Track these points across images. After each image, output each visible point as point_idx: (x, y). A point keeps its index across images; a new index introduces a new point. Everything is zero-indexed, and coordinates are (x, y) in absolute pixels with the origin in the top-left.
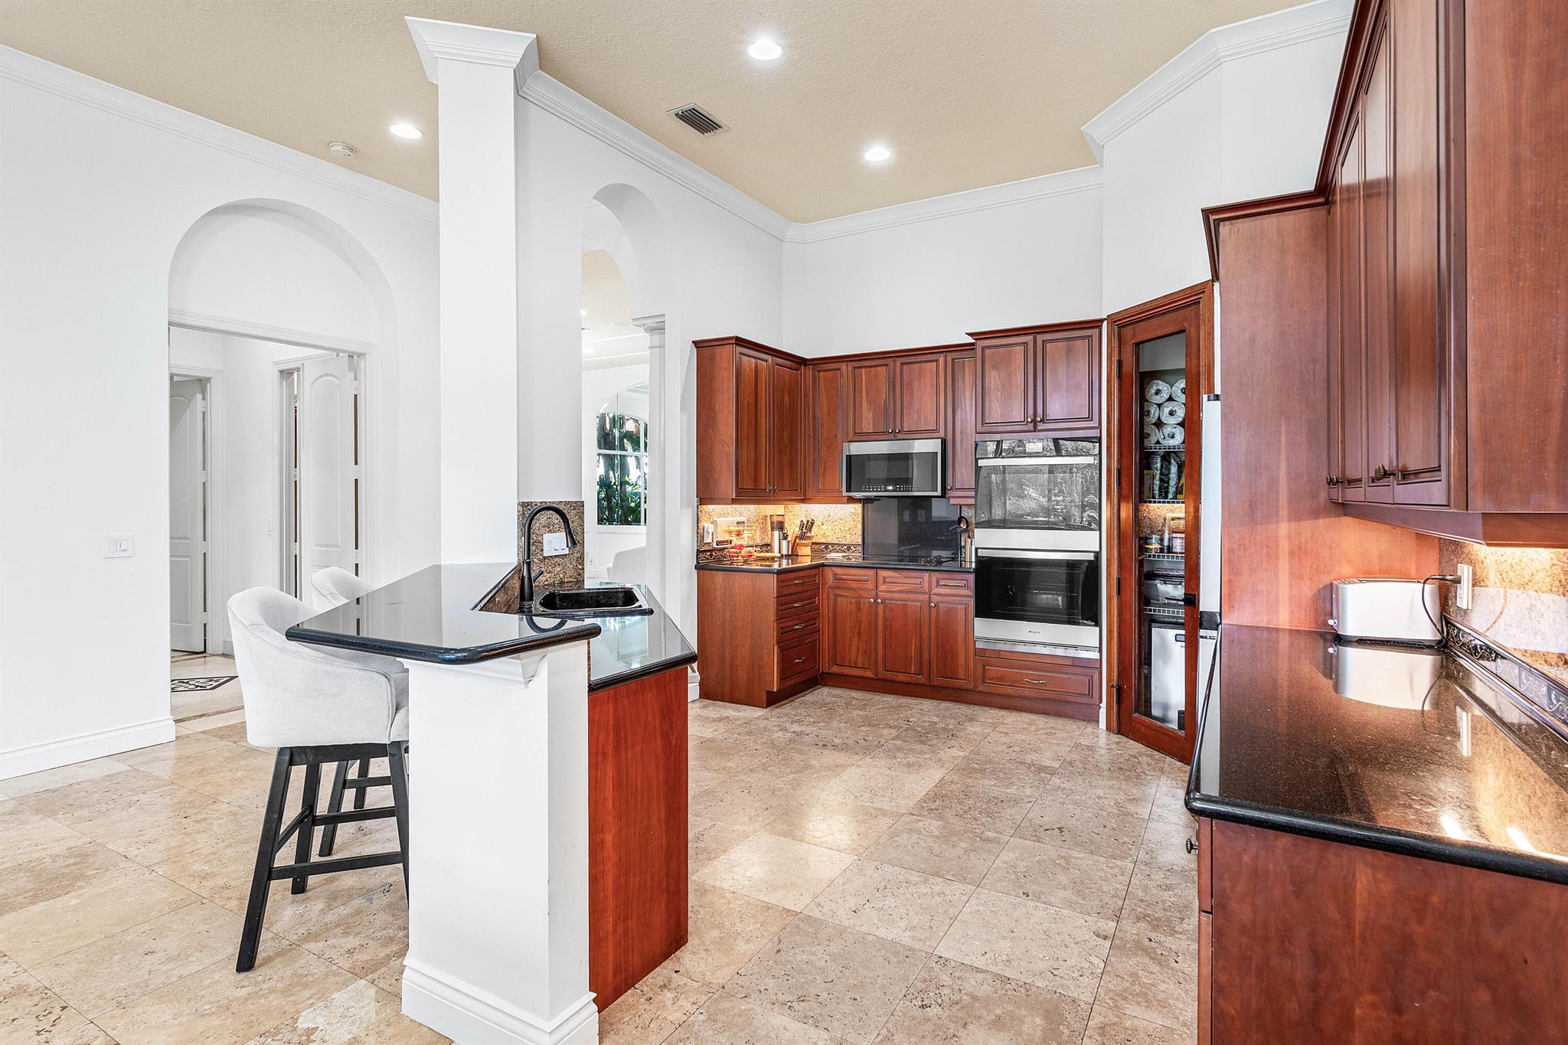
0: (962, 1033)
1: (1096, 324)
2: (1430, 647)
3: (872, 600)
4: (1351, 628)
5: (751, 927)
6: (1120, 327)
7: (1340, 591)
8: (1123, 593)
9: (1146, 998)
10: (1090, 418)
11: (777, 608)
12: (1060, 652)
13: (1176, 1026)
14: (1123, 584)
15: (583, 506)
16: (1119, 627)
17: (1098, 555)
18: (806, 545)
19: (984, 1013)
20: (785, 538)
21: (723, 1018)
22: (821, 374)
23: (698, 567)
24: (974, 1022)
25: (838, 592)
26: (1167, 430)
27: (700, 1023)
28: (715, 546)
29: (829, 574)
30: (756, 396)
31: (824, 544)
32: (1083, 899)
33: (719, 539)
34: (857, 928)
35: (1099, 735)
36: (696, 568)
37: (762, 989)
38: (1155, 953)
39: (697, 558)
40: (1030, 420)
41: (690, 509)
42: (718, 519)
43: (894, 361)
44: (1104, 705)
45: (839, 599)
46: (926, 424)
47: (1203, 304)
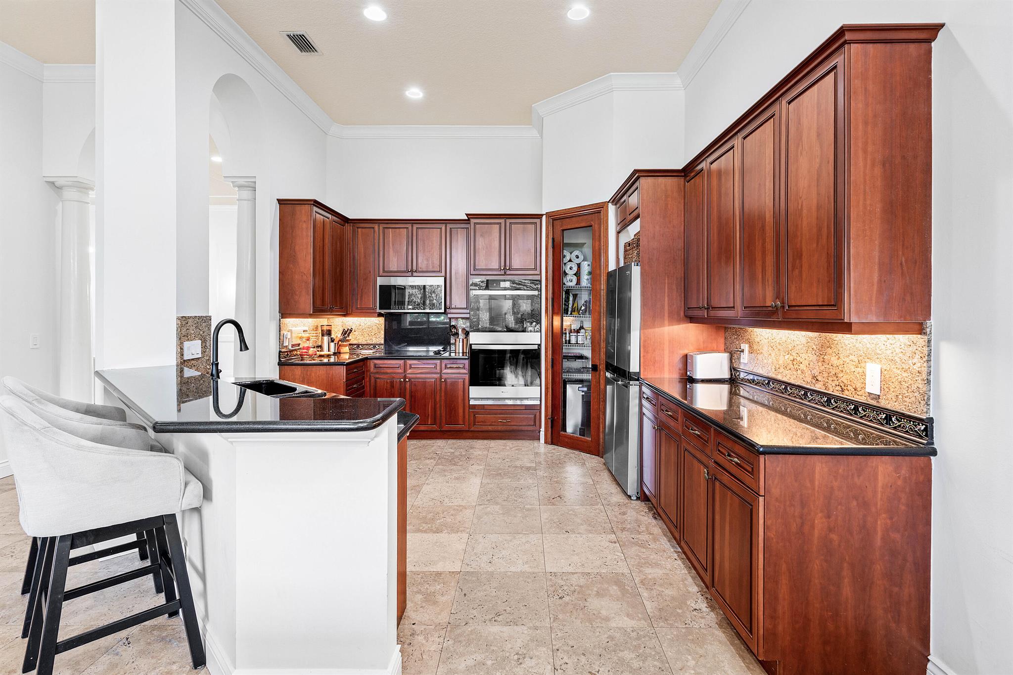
0: (587, 604)
1: (539, 216)
2: (727, 381)
3: (402, 380)
4: (698, 375)
5: (439, 587)
6: (554, 220)
7: (694, 358)
8: (555, 368)
9: (649, 564)
10: (535, 269)
11: (346, 388)
12: (518, 402)
13: (668, 572)
14: (555, 362)
15: (210, 320)
16: (552, 385)
17: (539, 345)
18: (345, 346)
19: (590, 592)
20: (333, 341)
21: (462, 639)
22: (359, 230)
23: (280, 364)
24: (589, 597)
25: (377, 376)
26: (569, 277)
27: (452, 645)
28: (290, 347)
29: (372, 364)
30: (323, 241)
31: (355, 344)
32: (594, 527)
33: (293, 343)
34: (498, 571)
35: (541, 446)
36: (279, 364)
37: (472, 617)
38: (639, 543)
39: (279, 357)
40: (502, 268)
41: (275, 322)
42: (293, 329)
43: (412, 226)
44: (543, 429)
45: (378, 380)
46: (433, 267)
47: (602, 213)
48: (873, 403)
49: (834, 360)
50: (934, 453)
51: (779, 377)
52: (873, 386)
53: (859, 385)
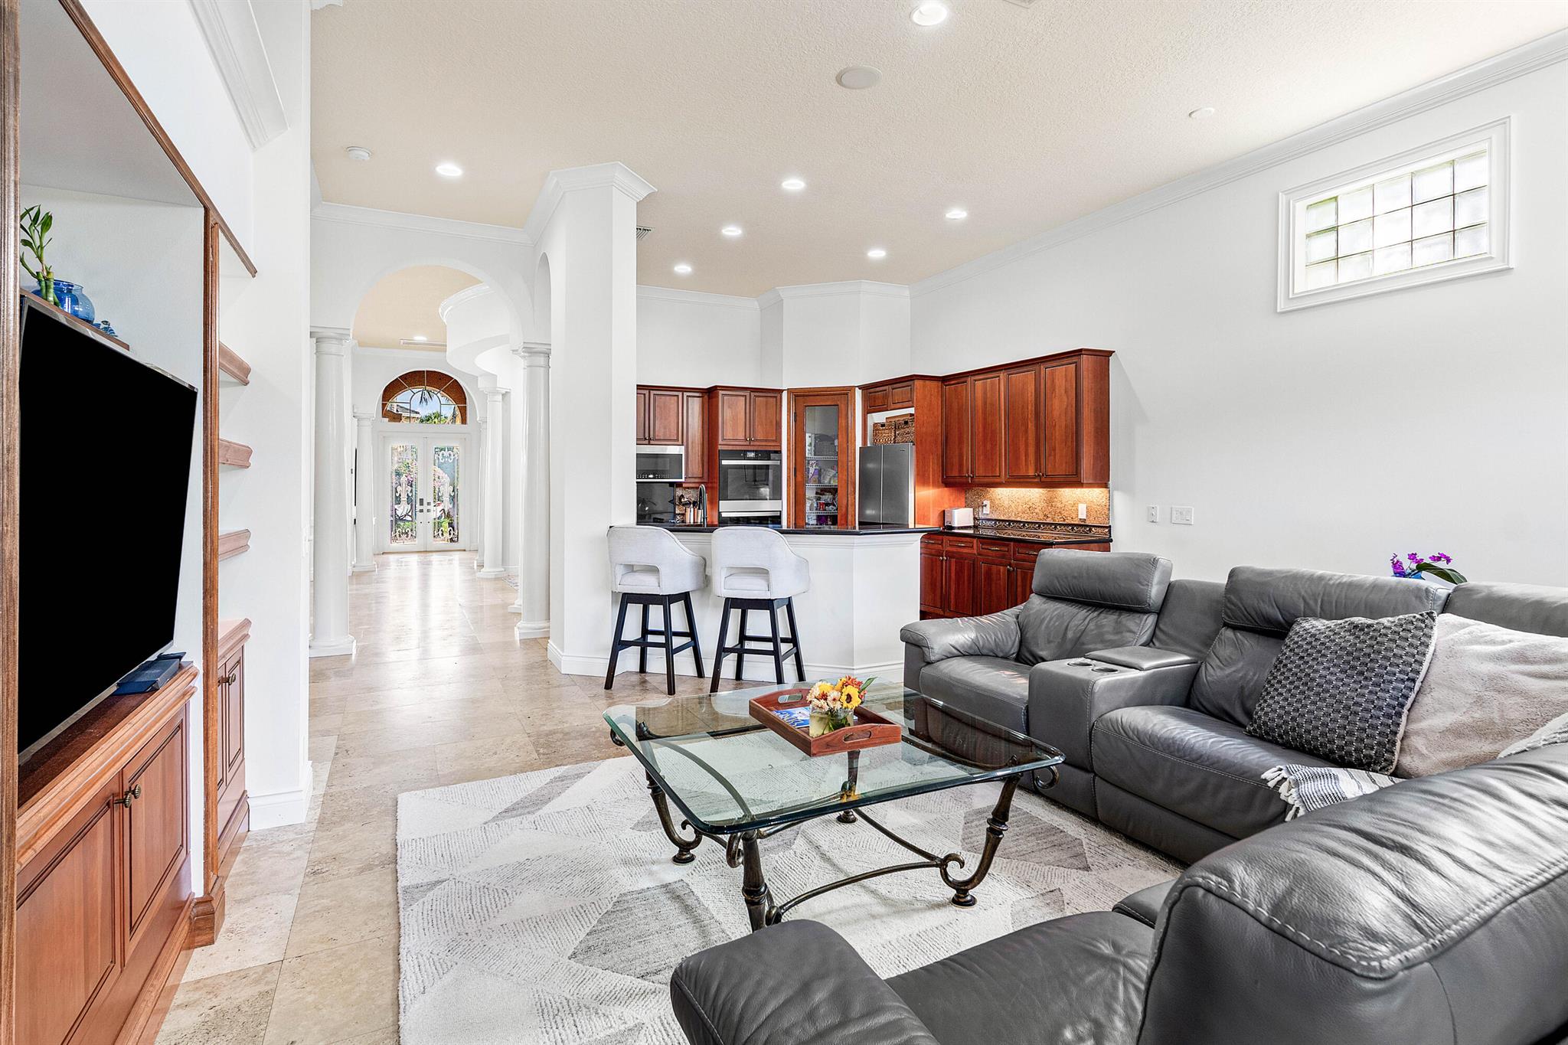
1: (779, 391)
4: (955, 524)
6: (796, 396)
7: (950, 513)
10: (775, 441)
17: (781, 512)
40: (747, 439)
43: (649, 392)
46: (670, 436)
47: (849, 394)
48: (1083, 523)
49: (1059, 505)
50: (1112, 541)
51: (1019, 519)
52: (1082, 515)
53: (1074, 516)
